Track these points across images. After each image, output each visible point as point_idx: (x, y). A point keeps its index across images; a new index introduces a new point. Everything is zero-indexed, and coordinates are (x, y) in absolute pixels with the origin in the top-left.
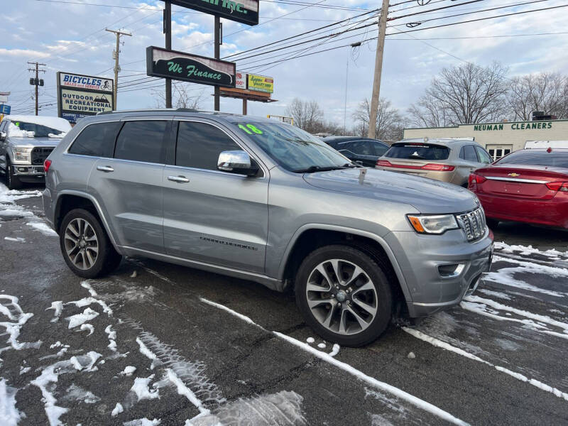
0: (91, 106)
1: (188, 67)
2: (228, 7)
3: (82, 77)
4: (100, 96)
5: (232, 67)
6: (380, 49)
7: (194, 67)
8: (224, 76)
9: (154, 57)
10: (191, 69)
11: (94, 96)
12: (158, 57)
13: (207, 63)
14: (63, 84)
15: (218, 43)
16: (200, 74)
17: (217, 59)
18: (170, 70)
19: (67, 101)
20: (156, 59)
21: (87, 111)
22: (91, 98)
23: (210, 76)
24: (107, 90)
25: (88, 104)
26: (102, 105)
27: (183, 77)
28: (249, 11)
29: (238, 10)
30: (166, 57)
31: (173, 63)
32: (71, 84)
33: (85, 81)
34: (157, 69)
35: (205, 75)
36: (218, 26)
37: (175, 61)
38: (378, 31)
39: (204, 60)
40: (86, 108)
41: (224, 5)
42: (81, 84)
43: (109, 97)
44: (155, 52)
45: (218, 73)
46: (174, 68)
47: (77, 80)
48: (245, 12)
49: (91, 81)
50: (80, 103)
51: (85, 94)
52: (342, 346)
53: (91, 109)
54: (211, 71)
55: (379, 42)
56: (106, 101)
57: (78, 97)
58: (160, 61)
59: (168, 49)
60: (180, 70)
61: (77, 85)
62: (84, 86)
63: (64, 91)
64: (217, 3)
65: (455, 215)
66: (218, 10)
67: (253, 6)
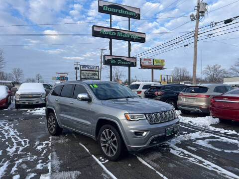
0: (91, 76)
2: (133, 38)
3: (88, 66)
4: (94, 72)
5: (135, 59)
6: (196, 46)
8: (132, 62)
10: (119, 61)
11: (92, 72)
13: (125, 59)
14: (82, 69)
15: (129, 51)
16: (122, 63)
17: (129, 57)
18: (111, 62)
19: (83, 75)
20: (106, 59)
23: (127, 63)
24: (96, 70)
26: (95, 76)
27: (117, 64)
28: (142, 38)
29: (137, 38)
30: (110, 58)
32: (84, 69)
34: (107, 62)
35: (125, 63)
36: (130, 45)
37: (113, 59)
38: (194, 39)
40: (89, 77)
43: (97, 73)
44: (106, 56)
45: (129, 62)
46: (113, 62)
48: (140, 38)
49: (91, 67)
50: (87, 75)
51: (89, 72)
52: (109, 161)
55: (195, 44)
57: (87, 73)
58: (108, 60)
59: (111, 55)
60: (115, 62)
61: (87, 69)
62: (89, 69)
63: (82, 72)
64: (129, 37)
65: (145, 114)
66: (130, 39)
67: (143, 36)
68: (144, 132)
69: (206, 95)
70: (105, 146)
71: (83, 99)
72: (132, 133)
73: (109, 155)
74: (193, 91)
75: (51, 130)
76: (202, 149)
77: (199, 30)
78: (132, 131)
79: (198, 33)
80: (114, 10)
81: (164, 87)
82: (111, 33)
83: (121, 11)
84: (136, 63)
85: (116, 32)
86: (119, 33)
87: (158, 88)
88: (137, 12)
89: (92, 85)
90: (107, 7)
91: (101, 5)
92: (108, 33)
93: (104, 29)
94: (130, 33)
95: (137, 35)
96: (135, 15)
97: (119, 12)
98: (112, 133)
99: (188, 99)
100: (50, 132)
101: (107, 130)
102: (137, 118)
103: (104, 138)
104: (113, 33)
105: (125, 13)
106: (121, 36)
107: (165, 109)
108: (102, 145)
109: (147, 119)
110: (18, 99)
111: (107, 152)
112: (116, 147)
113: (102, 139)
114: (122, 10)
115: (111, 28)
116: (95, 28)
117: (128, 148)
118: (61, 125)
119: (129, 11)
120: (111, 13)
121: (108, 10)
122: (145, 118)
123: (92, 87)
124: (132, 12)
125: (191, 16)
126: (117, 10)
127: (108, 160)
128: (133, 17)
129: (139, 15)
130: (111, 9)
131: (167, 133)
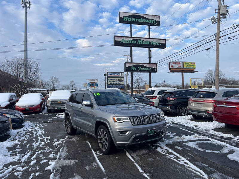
0: (117, 82)
1: (138, 67)
2: (153, 44)
3: (114, 73)
4: (120, 79)
5: (156, 65)
6: (218, 50)
7: (141, 67)
8: (152, 69)
9: (126, 66)
10: (139, 68)
11: (118, 79)
12: (128, 66)
13: (145, 65)
14: (108, 76)
15: (150, 57)
16: (143, 69)
17: (150, 63)
18: (132, 69)
19: (109, 81)
20: (127, 66)
22: (117, 80)
23: (147, 69)
24: (122, 76)
25: (116, 82)
26: (121, 82)
27: (137, 71)
28: (162, 44)
29: (157, 44)
30: (131, 65)
31: (133, 67)
32: (111, 76)
34: (128, 69)
35: (145, 69)
36: (150, 51)
37: (134, 66)
38: (216, 43)
39: (144, 64)
40: (115, 83)
41: (152, 44)
42: (114, 75)
43: (123, 79)
44: (127, 64)
45: (150, 68)
46: (133, 68)
47: (113, 74)
48: (160, 44)
49: (117, 74)
50: (113, 81)
51: (115, 78)
52: (104, 154)
53: (117, 83)
54: (147, 67)
55: (216, 47)
56: (122, 80)
58: (129, 67)
59: (132, 62)
60: (135, 69)
61: (113, 76)
63: (109, 78)
64: (149, 44)
66: (150, 46)
67: (163, 42)
68: (127, 132)
69: (213, 100)
70: (101, 143)
71: (87, 105)
72: (117, 132)
73: (103, 150)
74: (201, 96)
75: (68, 130)
76: (187, 148)
77: (220, 33)
78: (118, 130)
79: (220, 36)
80: (134, 20)
81: (176, 93)
82: (132, 42)
83: (141, 20)
84: (156, 69)
85: (137, 40)
86: (139, 41)
87: (171, 93)
88: (157, 19)
89: (96, 93)
90: (127, 18)
91: (122, 16)
92: (128, 42)
93: (125, 38)
94: (150, 40)
95: (157, 41)
96: (155, 22)
97: (139, 21)
98: (105, 132)
99: (196, 104)
100: (67, 132)
101: (102, 130)
102: (123, 120)
103: (101, 136)
104: (133, 41)
105: (145, 22)
106: (141, 43)
107: (149, 113)
108: (99, 142)
109: (130, 121)
110: (49, 105)
111: (102, 147)
112: (107, 144)
113: (99, 137)
114: (141, 19)
115: (131, 37)
116: (116, 38)
117: (115, 143)
118: (75, 127)
119: (148, 19)
120: (131, 23)
121: (129, 20)
122: (129, 120)
123: (95, 95)
124: (152, 20)
125: (212, 19)
126: (137, 19)
127: (102, 154)
128: (153, 24)
129: (159, 22)
130: (131, 19)
131: (148, 133)
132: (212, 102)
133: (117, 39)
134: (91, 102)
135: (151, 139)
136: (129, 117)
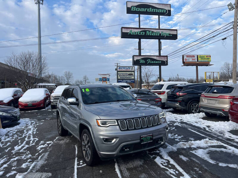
1: (147, 60)
2: (164, 35)
3: (124, 67)
4: (130, 73)
5: (166, 58)
6: (235, 39)
7: (150, 60)
8: (162, 61)
9: (134, 59)
10: (149, 61)
11: (128, 73)
12: (136, 59)
13: (155, 58)
14: (118, 70)
15: (160, 49)
16: (152, 62)
17: (160, 55)
18: (140, 62)
19: (119, 76)
20: (135, 60)
21: (126, 78)
22: (127, 74)
23: (157, 62)
24: (132, 70)
25: (126, 76)
26: (131, 76)
27: (146, 64)
28: (173, 35)
29: (168, 35)
30: (139, 58)
31: (141, 60)
32: (121, 70)
33: (125, 68)
35: (155, 62)
36: (160, 43)
37: (142, 59)
38: (233, 31)
39: (154, 57)
41: (162, 35)
43: (133, 73)
44: (135, 57)
45: (160, 61)
46: (142, 62)
48: (171, 35)
49: (127, 68)
50: (124, 76)
51: (125, 73)
52: (87, 165)
53: (127, 78)
54: (156, 60)
55: (234, 36)
56: (132, 74)
57: (123, 74)
58: (137, 60)
59: (140, 55)
60: (144, 62)
61: (123, 70)
62: (125, 70)
63: (119, 73)
64: (159, 35)
65: (117, 120)
66: (160, 37)
67: (174, 33)
68: (113, 139)
69: (230, 96)
70: (85, 150)
71: (72, 103)
72: (100, 139)
73: (87, 160)
74: (215, 91)
75: (59, 130)
76: (194, 159)
80: (143, 10)
81: (187, 87)
82: (140, 33)
83: (151, 10)
84: (167, 61)
85: (145, 31)
86: (148, 32)
87: (181, 88)
88: (167, 8)
90: (135, 7)
91: (129, 6)
92: (136, 34)
93: (132, 30)
94: (160, 31)
95: (168, 32)
96: (165, 12)
97: (148, 11)
98: (88, 138)
99: (209, 101)
100: (59, 133)
101: (85, 135)
104: (142, 33)
105: (154, 11)
106: (151, 35)
108: (83, 149)
109: (118, 125)
110: (53, 101)
111: (86, 156)
112: (90, 152)
113: (83, 143)
114: (151, 8)
115: (140, 28)
116: (123, 29)
118: (65, 127)
119: (158, 9)
120: (140, 13)
121: (137, 10)
123: (84, 91)
124: (162, 9)
125: (228, 5)
126: (145, 9)
128: (163, 14)
129: (170, 11)
130: (139, 9)
131: (142, 141)
132: (229, 98)
133: (124, 31)
134: (77, 100)
135: (146, 148)
136: (116, 120)
